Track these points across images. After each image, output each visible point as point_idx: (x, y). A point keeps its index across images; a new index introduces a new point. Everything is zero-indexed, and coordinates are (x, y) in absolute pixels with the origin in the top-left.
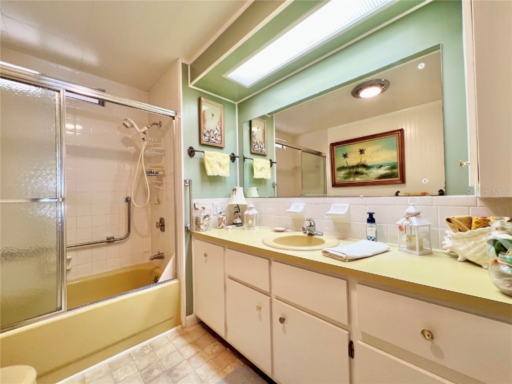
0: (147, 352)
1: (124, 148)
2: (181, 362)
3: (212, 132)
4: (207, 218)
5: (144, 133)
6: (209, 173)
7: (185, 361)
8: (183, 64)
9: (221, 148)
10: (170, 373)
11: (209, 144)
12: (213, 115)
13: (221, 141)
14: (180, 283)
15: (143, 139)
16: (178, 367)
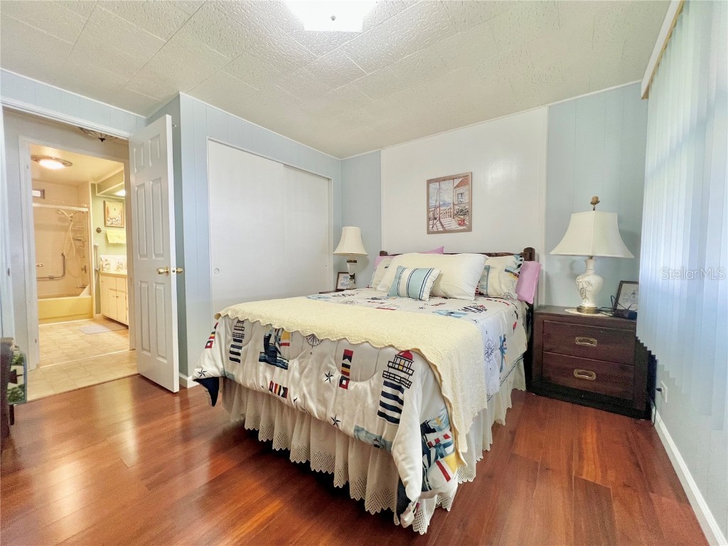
1: (60, 224)
3: (114, 219)
4: (109, 265)
5: (72, 217)
6: (110, 241)
8: (92, 184)
9: (122, 228)
11: (112, 225)
12: (115, 209)
13: (121, 223)
14: (92, 298)
15: (71, 220)
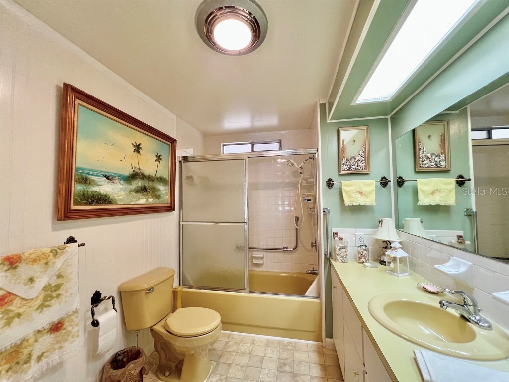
0: (290, 348)
2: (305, 375)
3: (353, 160)
4: (344, 250)
5: (301, 168)
6: (347, 203)
7: (309, 376)
8: (320, 104)
9: (367, 174)
10: (295, 375)
11: (350, 172)
12: (354, 141)
13: (365, 166)
14: (321, 303)
15: (301, 173)
16: (302, 377)
